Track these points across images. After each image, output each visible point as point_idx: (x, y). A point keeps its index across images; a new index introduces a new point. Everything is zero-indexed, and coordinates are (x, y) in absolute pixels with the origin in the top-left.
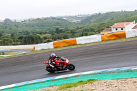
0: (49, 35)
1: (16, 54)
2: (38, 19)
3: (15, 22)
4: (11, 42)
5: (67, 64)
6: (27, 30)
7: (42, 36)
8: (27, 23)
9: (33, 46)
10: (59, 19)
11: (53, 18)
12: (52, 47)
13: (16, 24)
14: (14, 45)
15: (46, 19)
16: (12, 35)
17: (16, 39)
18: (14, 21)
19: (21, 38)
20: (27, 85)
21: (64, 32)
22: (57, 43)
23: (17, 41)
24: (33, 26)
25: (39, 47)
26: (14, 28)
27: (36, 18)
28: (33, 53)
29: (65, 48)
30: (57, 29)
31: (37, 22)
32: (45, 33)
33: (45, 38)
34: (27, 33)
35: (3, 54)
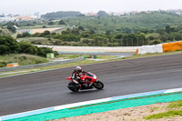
0: (156, 35)
1: (112, 58)
2: (143, 13)
3: (112, 16)
4: (105, 42)
5: (95, 81)
6: (127, 26)
7: (147, 36)
8: (128, 17)
9: (136, 48)
10: (170, 14)
11: (163, 12)
12: (161, 51)
13: (114, 19)
14: (109, 46)
15: (152, 13)
16: (108, 33)
17: (113, 38)
18: (110, 14)
19: (119, 37)
20: (127, 99)
21: (177, 31)
22: (167, 46)
23: (114, 41)
24: (136, 22)
25: (144, 50)
26: (111, 24)
27: (139, 11)
28: (134, 57)
29: (179, 52)
30: (168, 27)
31: (141, 16)
32: (152, 32)
33: (151, 38)
34: (128, 31)
35: (95, 58)
